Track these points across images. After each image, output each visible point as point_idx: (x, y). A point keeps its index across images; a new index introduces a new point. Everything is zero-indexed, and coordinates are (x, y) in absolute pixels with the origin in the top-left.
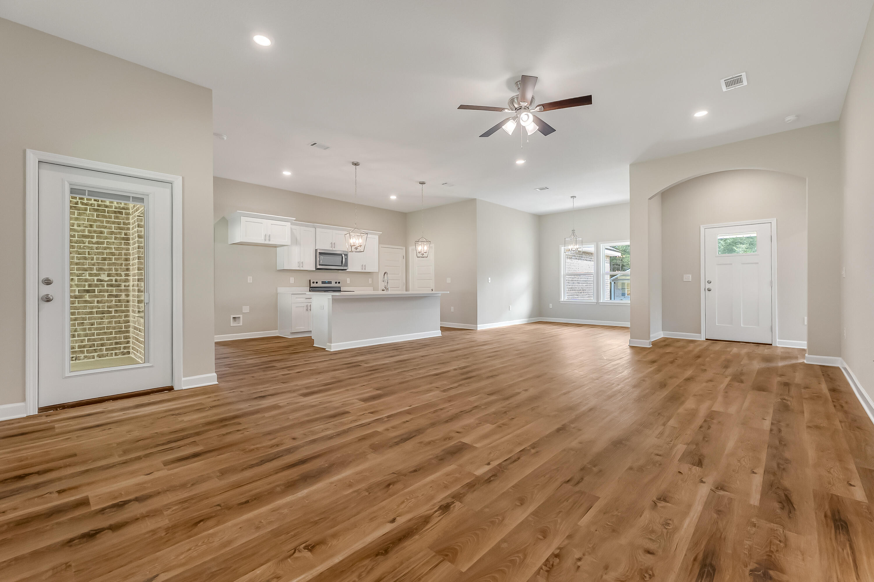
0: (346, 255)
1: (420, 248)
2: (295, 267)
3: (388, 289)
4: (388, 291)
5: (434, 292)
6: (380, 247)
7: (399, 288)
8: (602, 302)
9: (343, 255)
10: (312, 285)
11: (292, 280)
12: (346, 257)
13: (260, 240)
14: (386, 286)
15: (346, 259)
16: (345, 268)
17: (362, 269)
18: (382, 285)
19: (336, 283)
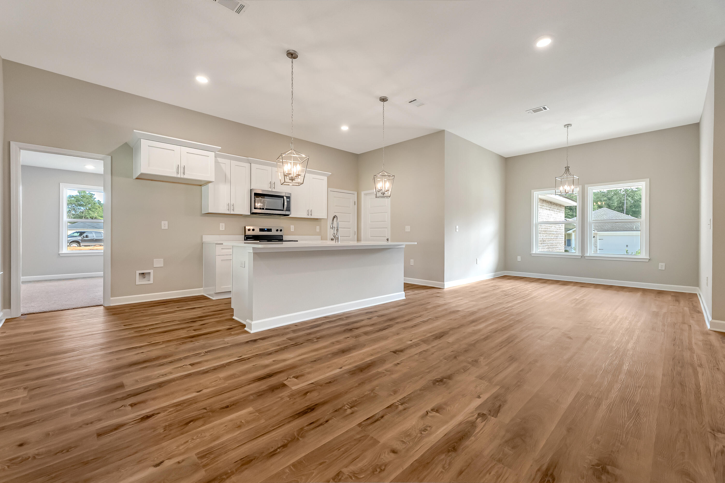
0: (288, 198)
1: (379, 185)
2: (223, 210)
3: (338, 238)
4: (338, 241)
5: (390, 243)
6: (329, 191)
7: (350, 237)
8: (588, 255)
9: (285, 198)
10: (248, 233)
11: (222, 227)
12: (289, 200)
13: (171, 173)
14: (336, 234)
15: (289, 203)
16: (287, 213)
17: (308, 215)
18: (330, 233)
19: (277, 230)
